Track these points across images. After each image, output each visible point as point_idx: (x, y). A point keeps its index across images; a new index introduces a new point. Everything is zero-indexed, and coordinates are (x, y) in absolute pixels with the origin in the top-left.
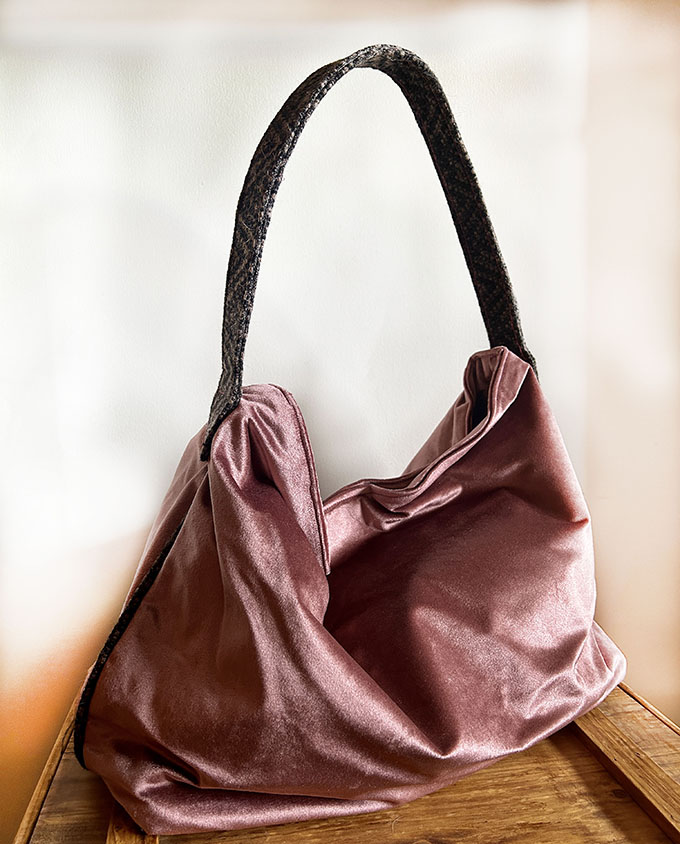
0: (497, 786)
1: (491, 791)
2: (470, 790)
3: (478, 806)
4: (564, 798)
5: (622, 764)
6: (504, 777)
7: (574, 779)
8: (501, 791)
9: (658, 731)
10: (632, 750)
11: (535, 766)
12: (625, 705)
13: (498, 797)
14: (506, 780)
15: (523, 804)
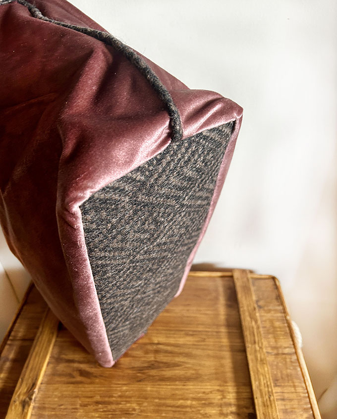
0: (194, 399)
1: (189, 402)
2: (180, 399)
3: (179, 411)
4: (222, 414)
5: (258, 402)
6: (199, 393)
7: (233, 401)
8: (194, 403)
9: (293, 372)
10: (269, 392)
11: (218, 388)
12: (285, 348)
13: (191, 407)
14: (199, 395)
15: (201, 414)
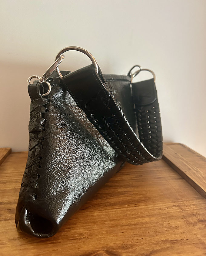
4: (190, 223)
14: (156, 212)
15: (165, 227)
